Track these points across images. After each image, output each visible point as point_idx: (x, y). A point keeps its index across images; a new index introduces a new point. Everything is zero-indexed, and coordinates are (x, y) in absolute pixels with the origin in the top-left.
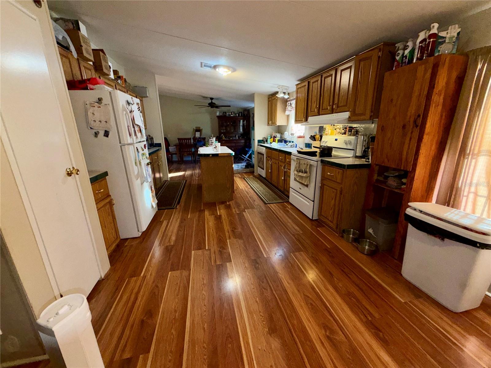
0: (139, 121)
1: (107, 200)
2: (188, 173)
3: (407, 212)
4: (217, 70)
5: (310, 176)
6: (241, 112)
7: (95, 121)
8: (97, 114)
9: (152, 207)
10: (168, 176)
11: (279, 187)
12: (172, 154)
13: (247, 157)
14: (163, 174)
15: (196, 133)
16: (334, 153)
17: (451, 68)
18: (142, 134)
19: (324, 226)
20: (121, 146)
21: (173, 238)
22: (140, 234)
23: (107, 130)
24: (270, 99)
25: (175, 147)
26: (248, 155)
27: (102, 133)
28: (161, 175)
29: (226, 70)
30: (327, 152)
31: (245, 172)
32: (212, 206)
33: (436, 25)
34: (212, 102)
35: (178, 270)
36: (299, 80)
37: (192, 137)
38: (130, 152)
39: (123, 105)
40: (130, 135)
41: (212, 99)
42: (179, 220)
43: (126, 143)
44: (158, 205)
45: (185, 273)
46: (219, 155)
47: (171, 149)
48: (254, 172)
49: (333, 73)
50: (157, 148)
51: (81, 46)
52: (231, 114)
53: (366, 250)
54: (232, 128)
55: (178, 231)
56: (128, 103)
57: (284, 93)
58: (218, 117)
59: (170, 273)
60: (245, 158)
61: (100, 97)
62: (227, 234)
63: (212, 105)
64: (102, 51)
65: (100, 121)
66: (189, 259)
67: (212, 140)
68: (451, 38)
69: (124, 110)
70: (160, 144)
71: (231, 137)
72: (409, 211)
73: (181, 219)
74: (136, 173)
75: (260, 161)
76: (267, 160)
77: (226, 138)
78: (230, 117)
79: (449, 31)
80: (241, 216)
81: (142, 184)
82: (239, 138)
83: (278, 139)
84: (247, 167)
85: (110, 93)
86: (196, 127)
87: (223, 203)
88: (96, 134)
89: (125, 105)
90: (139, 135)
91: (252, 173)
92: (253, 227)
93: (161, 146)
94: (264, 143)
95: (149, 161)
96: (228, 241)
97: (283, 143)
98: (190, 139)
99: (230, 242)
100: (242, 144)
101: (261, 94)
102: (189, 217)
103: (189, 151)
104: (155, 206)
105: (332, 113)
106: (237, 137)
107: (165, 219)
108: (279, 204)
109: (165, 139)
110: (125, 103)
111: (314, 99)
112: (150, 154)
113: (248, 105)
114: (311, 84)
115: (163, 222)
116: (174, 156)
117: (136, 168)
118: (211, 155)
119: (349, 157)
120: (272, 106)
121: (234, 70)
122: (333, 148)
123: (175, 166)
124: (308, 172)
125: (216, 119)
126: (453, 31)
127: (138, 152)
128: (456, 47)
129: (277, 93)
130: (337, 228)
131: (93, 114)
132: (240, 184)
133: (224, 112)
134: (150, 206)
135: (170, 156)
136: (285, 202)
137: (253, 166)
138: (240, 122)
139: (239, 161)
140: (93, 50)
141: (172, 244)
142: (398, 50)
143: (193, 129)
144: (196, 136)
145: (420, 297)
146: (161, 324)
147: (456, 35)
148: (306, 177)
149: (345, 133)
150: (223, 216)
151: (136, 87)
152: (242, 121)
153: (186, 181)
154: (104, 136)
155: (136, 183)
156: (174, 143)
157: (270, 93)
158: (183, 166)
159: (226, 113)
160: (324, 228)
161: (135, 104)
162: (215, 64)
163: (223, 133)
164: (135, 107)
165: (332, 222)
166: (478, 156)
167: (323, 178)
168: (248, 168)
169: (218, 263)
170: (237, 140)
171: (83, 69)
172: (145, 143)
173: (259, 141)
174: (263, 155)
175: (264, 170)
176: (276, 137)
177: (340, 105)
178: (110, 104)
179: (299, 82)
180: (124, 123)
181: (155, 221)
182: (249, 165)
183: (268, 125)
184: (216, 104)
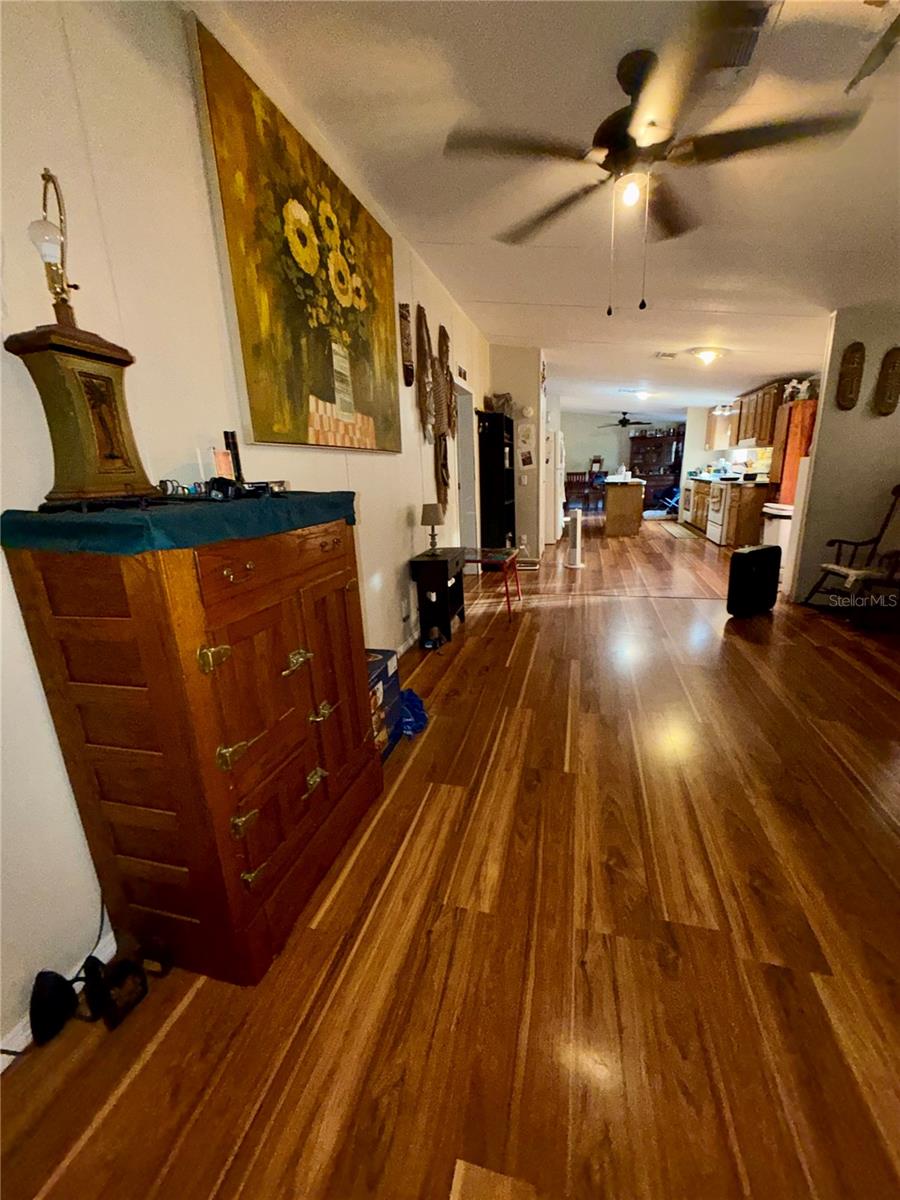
5: (721, 500)
6: (673, 430)
11: (702, 526)
13: (673, 502)
15: (594, 464)
16: (755, 478)
20: (555, 470)
24: (708, 415)
26: (675, 499)
31: (663, 518)
34: (624, 418)
37: (587, 471)
41: (625, 414)
43: (558, 467)
46: (628, 483)
48: (677, 518)
52: (654, 434)
54: (655, 456)
57: (724, 407)
58: (632, 439)
60: (671, 504)
63: (624, 422)
68: (804, 389)
69: (560, 444)
71: (652, 471)
72: (764, 510)
75: (687, 501)
76: (694, 497)
77: (641, 472)
78: (653, 438)
80: (645, 542)
82: (665, 473)
83: (713, 468)
84: (669, 513)
86: (594, 457)
91: (675, 519)
94: (696, 475)
97: (718, 473)
98: (585, 474)
100: (669, 483)
101: (698, 408)
103: (582, 493)
106: (662, 471)
108: (696, 544)
113: (680, 419)
114: (743, 404)
118: (619, 484)
120: (711, 423)
122: (757, 474)
124: (719, 496)
125: (629, 442)
126: (805, 385)
129: (714, 408)
132: (652, 528)
133: (642, 432)
136: (703, 539)
137: (677, 511)
138: (672, 445)
139: (659, 508)
142: (784, 391)
143: (590, 459)
144: (594, 469)
148: (717, 502)
152: (675, 443)
157: (710, 407)
159: (646, 432)
163: (637, 464)
165: (733, 541)
168: (671, 514)
170: (661, 476)
173: (691, 474)
174: (690, 491)
175: (689, 511)
176: (711, 466)
182: (674, 510)
183: (705, 450)
184: (632, 421)
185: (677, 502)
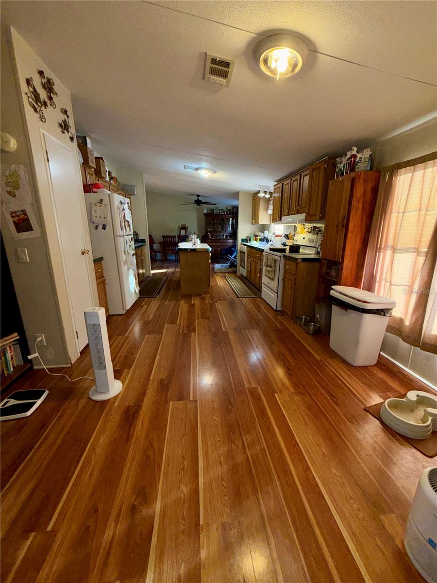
0: (129, 218)
1: (102, 280)
2: (171, 270)
3: (331, 294)
4: (199, 171)
5: (275, 270)
6: (230, 210)
7: (96, 217)
8: (98, 211)
9: (135, 292)
10: (150, 272)
11: (256, 285)
12: (156, 252)
13: (232, 257)
14: (146, 271)
15: (182, 231)
16: (301, 250)
17: (365, 181)
18: (130, 229)
19: (284, 315)
20: (114, 238)
21: (151, 316)
22: (125, 312)
23: (105, 224)
24: (254, 198)
25: (159, 245)
26: (234, 255)
27: (101, 226)
28: (144, 271)
29: (207, 172)
30: (295, 249)
31: (227, 271)
32: (188, 297)
33: (355, 149)
34: (198, 199)
35: (153, 334)
36: (276, 181)
37: (177, 235)
38: (121, 242)
39: (118, 205)
40: (121, 229)
41: (198, 196)
42: (157, 306)
43: (118, 234)
44: (141, 292)
45: (158, 336)
46: (197, 250)
47: (155, 246)
48: (236, 272)
49: (298, 177)
50: (142, 244)
51: (88, 158)
52: (218, 211)
53: (311, 330)
54: (220, 226)
55: (155, 313)
56: (122, 203)
57: (265, 192)
58: (205, 214)
59: (147, 336)
60: (231, 258)
61: (101, 198)
62: (197, 316)
63: (198, 202)
64: (101, 158)
65: (100, 217)
66: (162, 328)
67: (191, 236)
68: (365, 158)
69: (118, 208)
70: (145, 240)
71: (218, 236)
72: (332, 293)
73: (159, 305)
74: (124, 260)
75: (242, 260)
76: (248, 258)
77: (212, 237)
78: (219, 215)
79: (364, 153)
80: (212, 305)
81: (128, 270)
82: (226, 237)
83: (260, 238)
84: (230, 267)
85: (109, 195)
86: (182, 225)
87: (199, 295)
88: (97, 227)
89: (119, 205)
90: (128, 229)
91: (235, 272)
92: (220, 313)
93: (145, 242)
94: (247, 242)
95: (134, 252)
96: (196, 321)
97: (265, 242)
98: (175, 236)
99: (197, 322)
100: (229, 244)
101: (246, 193)
102: (166, 304)
103: (174, 250)
104: (137, 292)
105: (298, 214)
106: (224, 236)
107: (145, 304)
108: (251, 299)
109: (150, 236)
110: (119, 203)
111: (286, 200)
112: (135, 248)
113: (234, 203)
114: (284, 185)
115: (143, 306)
116: (158, 254)
117: (124, 256)
118: (189, 250)
119: (311, 254)
120: (255, 204)
121: (215, 172)
122: (301, 247)
123: (158, 264)
124: (273, 266)
125: (203, 216)
126: (367, 153)
127: (127, 243)
128: (369, 165)
129: (258, 192)
130: (292, 314)
131: (96, 211)
132: (220, 282)
133: (211, 210)
134: (133, 291)
135: (154, 253)
136: (258, 297)
137: (236, 267)
138: (229, 220)
139: (224, 262)
140: (96, 158)
141: (150, 319)
142: (338, 163)
143: (179, 227)
144: (181, 234)
145: (334, 358)
146: (139, 358)
147: (368, 156)
148: (272, 271)
149: (310, 232)
150: (196, 305)
151: (125, 185)
152: (231, 219)
153: (167, 277)
154: (102, 228)
155: (124, 268)
156: (159, 241)
157: (254, 192)
158: (166, 264)
159: (213, 210)
160: (284, 317)
161: (126, 204)
162: (197, 167)
163: (209, 232)
164: (126, 206)
165: (289, 310)
166: (386, 250)
167: (285, 272)
168: (232, 268)
169: (185, 332)
170: (224, 239)
171: (87, 175)
172: (132, 236)
173: (243, 240)
174: (244, 253)
175: (244, 268)
176: (258, 236)
177: (302, 206)
178: (109, 204)
179: (276, 183)
180: (118, 219)
181: (136, 305)
182: (233, 265)
183: (252, 224)
184: (203, 201)
185: (235, 257)
